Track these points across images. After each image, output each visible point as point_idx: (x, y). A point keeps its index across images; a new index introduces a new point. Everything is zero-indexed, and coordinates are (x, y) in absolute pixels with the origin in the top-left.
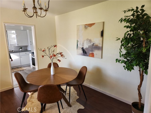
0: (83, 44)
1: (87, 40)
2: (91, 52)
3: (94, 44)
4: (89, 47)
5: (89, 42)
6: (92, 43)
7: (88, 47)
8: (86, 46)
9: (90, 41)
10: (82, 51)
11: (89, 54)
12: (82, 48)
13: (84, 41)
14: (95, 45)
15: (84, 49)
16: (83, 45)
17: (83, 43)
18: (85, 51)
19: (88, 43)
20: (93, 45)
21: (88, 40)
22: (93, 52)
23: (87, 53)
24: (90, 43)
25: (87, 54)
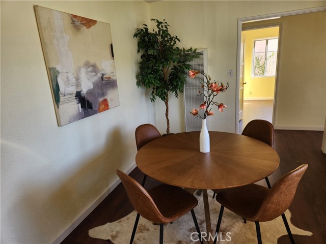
0: (77, 79)
1: (87, 65)
2: (101, 100)
3: (105, 76)
4: (95, 85)
5: (92, 72)
6: (99, 75)
7: (92, 87)
8: (86, 86)
9: (95, 69)
10: (80, 105)
11: (98, 105)
12: (79, 95)
13: (79, 69)
14: (106, 78)
15: (83, 95)
16: (78, 84)
17: (75, 75)
18: (88, 101)
19: (91, 74)
20: (102, 78)
21: (89, 67)
22: (106, 97)
23: (94, 106)
24: (94, 74)
25: (94, 108)
